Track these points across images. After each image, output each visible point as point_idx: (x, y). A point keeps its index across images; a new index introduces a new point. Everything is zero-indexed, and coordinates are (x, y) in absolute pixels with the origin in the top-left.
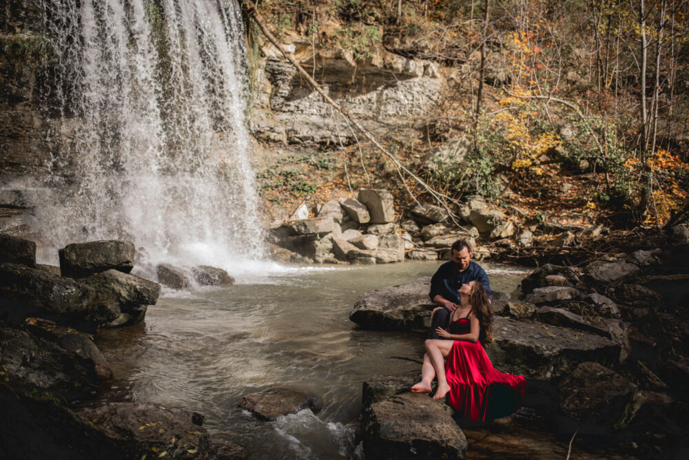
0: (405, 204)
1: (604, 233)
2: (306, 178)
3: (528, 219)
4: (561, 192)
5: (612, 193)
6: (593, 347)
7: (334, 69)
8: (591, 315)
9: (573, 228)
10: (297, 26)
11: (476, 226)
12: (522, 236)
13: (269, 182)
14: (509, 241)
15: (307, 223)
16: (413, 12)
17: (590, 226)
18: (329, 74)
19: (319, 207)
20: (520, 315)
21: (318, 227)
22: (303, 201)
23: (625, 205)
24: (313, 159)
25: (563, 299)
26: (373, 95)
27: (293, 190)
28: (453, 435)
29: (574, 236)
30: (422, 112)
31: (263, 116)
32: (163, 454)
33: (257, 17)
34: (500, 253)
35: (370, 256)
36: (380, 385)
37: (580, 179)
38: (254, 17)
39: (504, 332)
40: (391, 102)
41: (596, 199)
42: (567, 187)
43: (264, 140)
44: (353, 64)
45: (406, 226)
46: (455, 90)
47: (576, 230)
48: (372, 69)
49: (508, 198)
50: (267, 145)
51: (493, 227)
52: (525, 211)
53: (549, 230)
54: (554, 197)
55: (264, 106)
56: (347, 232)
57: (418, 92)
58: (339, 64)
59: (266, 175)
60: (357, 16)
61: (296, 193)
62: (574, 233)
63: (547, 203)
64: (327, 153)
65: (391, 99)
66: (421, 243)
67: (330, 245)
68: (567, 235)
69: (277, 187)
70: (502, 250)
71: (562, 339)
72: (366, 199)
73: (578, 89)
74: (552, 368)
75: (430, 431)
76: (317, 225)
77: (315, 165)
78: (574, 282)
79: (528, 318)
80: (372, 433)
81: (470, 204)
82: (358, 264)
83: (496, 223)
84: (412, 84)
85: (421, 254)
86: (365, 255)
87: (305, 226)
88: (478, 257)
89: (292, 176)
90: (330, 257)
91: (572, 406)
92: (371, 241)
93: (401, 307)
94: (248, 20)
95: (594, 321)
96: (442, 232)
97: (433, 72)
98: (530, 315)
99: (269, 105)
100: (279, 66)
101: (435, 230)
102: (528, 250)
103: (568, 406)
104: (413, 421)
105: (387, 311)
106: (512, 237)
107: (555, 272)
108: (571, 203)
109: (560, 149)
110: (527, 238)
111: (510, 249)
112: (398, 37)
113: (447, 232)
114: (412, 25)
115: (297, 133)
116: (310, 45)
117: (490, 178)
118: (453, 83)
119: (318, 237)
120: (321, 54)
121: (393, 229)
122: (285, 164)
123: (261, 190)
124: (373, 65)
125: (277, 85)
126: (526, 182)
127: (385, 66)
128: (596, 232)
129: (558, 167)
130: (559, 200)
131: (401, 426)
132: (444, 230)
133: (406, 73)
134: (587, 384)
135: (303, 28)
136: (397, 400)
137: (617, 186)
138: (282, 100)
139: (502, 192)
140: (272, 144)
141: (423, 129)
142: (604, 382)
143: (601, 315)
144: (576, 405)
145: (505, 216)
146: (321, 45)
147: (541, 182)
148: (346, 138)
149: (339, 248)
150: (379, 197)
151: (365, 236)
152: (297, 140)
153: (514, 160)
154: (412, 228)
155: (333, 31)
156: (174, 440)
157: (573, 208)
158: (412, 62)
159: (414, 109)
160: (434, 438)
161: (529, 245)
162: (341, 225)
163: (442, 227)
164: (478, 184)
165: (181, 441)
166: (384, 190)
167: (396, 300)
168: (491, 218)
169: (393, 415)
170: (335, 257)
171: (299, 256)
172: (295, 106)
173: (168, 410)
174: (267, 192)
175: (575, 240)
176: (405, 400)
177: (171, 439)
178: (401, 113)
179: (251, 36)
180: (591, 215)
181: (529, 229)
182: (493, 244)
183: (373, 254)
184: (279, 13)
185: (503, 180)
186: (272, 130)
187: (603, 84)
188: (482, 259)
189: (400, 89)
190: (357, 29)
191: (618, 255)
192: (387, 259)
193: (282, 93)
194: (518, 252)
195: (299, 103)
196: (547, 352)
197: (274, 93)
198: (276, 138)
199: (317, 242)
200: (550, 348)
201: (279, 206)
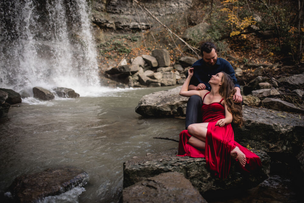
0: (176, 57)
1: (279, 67)
2: (125, 46)
3: (239, 62)
4: (255, 48)
5: (282, 47)
9: (263, 65)
12: (236, 70)
13: (107, 48)
15: (125, 67)
17: (271, 64)
19: (132, 60)
21: (130, 69)
22: (124, 57)
23: (289, 53)
24: (129, 37)
25: (274, 95)
26: (159, 4)
29: (264, 69)
30: (183, 12)
31: (102, 15)
35: (157, 82)
37: (264, 42)
41: (274, 51)
42: (258, 45)
43: (104, 27)
45: (176, 68)
47: (265, 66)
49: (228, 52)
50: (105, 30)
52: (237, 58)
53: (250, 67)
54: (252, 51)
55: (103, 10)
56: (146, 71)
57: (181, 2)
59: (105, 45)
61: (120, 53)
63: (248, 54)
64: (136, 34)
65: (168, 5)
67: (137, 78)
68: (260, 69)
69: (111, 51)
72: (156, 55)
74: (287, 142)
76: (130, 67)
77: (130, 40)
78: (275, 87)
79: (256, 106)
82: (151, 87)
86: (155, 82)
87: (124, 69)
89: (118, 45)
90: (137, 84)
92: (158, 76)
93: (168, 103)
98: (257, 104)
99: (106, 10)
102: (240, 77)
107: (264, 81)
110: (239, 71)
115: (120, 24)
117: (219, 41)
119: (131, 74)
121: (170, 69)
122: (115, 40)
123: (102, 52)
126: (237, 44)
128: (275, 67)
130: (255, 52)
136: (150, 183)
137: (284, 44)
138: (112, 7)
139: (225, 49)
140: (108, 30)
141: (184, 20)
147: (245, 43)
148: (146, 26)
149: (142, 79)
150: (162, 53)
151: (155, 73)
152: (121, 27)
153: (231, 32)
154: (180, 69)
157: (262, 56)
159: (179, 11)
161: (240, 75)
162: (143, 68)
167: (166, 98)
170: (139, 84)
171: (121, 84)
172: (119, 10)
174: (106, 53)
175: (265, 71)
176: (159, 184)
178: (173, 13)
180: (271, 59)
181: (240, 67)
183: (159, 81)
185: (225, 43)
186: (107, 22)
192: (167, 84)
193: (112, 3)
195: (121, 9)
197: (108, 3)
198: (110, 26)
199: (130, 77)
200: (285, 125)
201: (112, 60)
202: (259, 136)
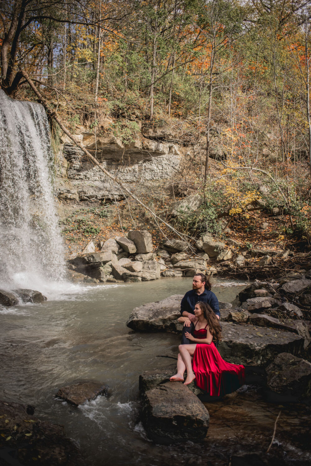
0: (159, 240)
1: (290, 255)
2: (93, 223)
3: (241, 247)
4: (262, 228)
5: (294, 229)
6: (287, 342)
7: (109, 150)
8: (285, 318)
9: (270, 253)
10: (84, 122)
11: (207, 253)
12: (238, 259)
13: (67, 227)
14: (229, 262)
15: (94, 255)
16: (161, 112)
17: (281, 251)
18: (106, 154)
19: (102, 243)
20: (239, 320)
21: (102, 258)
22: (91, 239)
23: (303, 236)
24: (97, 211)
25: (266, 307)
26: (136, 167)
27: (84, 232)
28: (200, 411)
29: (271, 258)
30: (169, 177)
31: (62, 182)
32: (9, 438)
33: (57, 119)
34: (224, 271)
35: (137, 276)
36: (150, 378)
37: (274, 220)
38: (55, 119)
39: (229, 335)
40: (148, 170)
41: (285, 233)
42: (265, 225)
43: (64, 199)
44: (122, 147)
45: (161, 254)
46: (190, 162)
47: (272, 254)
48: (135, 150)
49: (227, 233)
50: (65, 202)
51: (218, 253)
52: (239, 242)
53: (255, 255)
54: (257, 232)
55: (63, 176)
56: (121, 260)
57: (166, 164)
58: (113, 147)
59: (65, 222)
60: (124, 115)
61: (86, 234)
62: (271, 256)
63: (253, 236)
64: (106, 206)
65: (148, 169)
66: (171, 265)
67: (110, 270)
68: (267, 258)
69: (72, 230)
70: (225, 269)
71: (267, 337)
72: (133, 237)
73: (270, 160)
74: (261, 357)
75: (185, 409)
76: (101, 256)
77: (99, 215)
78: (273, 293)
79: (244, 322)
80: (147, 412)
81: (202, 238)
82: (130, 282)
83: (220, 251)
84: (162, 159)
85: (172, 273)
86: (134, 276)
87: (93, 257)
88: (209, 274)
89: (83, 222)
90: (110, 277)
91: (275, 384)
92: (138, 266)
93: (161, 317)
94: (51, 120)
95: (287, 322)
96: (184, 258)
97: (175, 151)
98: (245, 320)
99: (66, 175)
100: (72, 149)
101: (180, 256)
102: (242, 268)
103: (272, 384)
104: (173, 403)
105: (152, 320)
106: (231, 260)
107: (260, 287)
108: (268, 235)
109: (260, 200)
110: (241, 260)
111: (230, 268)
112: (152, 128)
113: (188, 258)
114: (161, 121)
115: (85, 194)
116: (93, 135)
117: (215, 221)
118: (189, 158)
119: (102, 265)
120: (100, 141)
121: (152, 256)
122: (78, 215)
123: (62, 233)
124: (136, 147)
125: (71, 162)
126: (239, 223)
127: (143, 148)
128: (286, 255)
129: (259, 212)
130: (261, 234)
131: (166, 407)
132: (186, 256)
133: (157, 152)
134: (284, 368)
135: (88, 123)
136: (162, 388)
137: (297, 224)
138: (75, 172)
139: (223, 230)
140: (69, 201)
141: (170, 188)
142: (294, 366)
143: (291, 317)
144: (278, 384)
145: (226, 246)
146: (100, 134)
147: (249, 222)
148: (119, 196)
149: (117, 272)
150: (142, 235)
151: (133, 262)
152: (85, 198)
153: (230, 209)
154: (165, 256)
155: (108, 125)
156: (16, 427)
157: (270, 239)
158: (161, 145)
159: (164, 175)
160: (188, 414)
161: (242, 265)
162: (117, 255)
163: (185, 254)
164: (207, 225)
165: (20, 428)
166: (145, 231)
167: (157, 312)
168: (217, 247)
169: (161, 399)
170: (113, 278)
171: (90, 278)
172: (84, 175)
173: (10, 405)
174: (66, 234)
175: (272, 261)
176: (168, 388)
177: (14, 427)
178: (155, 178)
179: (54, 131)
180: (282, 243)
181: (242, 254)
182: (219, 265)
183: (140, 274)
184: (71, 114)
185: (223, 222)
186: (68, 192)
187: (286, 158)
188: (212, 275)
189: (154, 162)
190: (124, 124)
191: (300, 271)
192: (149, 278)
193: (75, 167)
194: (235, 270)
195: (87, 173)
196: (258, 347)
197: (69, 167)
198: (71, 197)
199: (101, 268)
200: (259, 344)
201: (75, 243)
202: (238, 353)
